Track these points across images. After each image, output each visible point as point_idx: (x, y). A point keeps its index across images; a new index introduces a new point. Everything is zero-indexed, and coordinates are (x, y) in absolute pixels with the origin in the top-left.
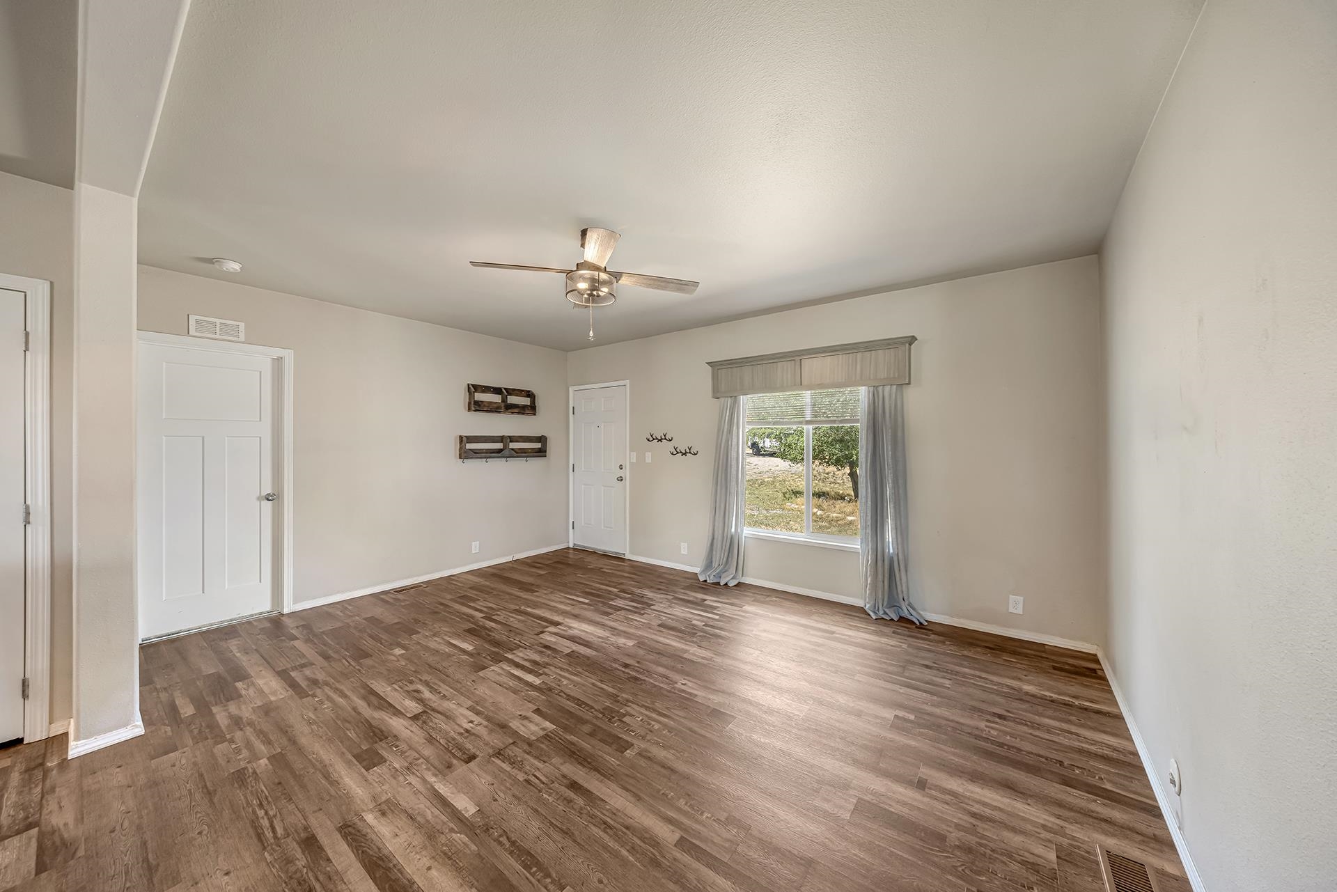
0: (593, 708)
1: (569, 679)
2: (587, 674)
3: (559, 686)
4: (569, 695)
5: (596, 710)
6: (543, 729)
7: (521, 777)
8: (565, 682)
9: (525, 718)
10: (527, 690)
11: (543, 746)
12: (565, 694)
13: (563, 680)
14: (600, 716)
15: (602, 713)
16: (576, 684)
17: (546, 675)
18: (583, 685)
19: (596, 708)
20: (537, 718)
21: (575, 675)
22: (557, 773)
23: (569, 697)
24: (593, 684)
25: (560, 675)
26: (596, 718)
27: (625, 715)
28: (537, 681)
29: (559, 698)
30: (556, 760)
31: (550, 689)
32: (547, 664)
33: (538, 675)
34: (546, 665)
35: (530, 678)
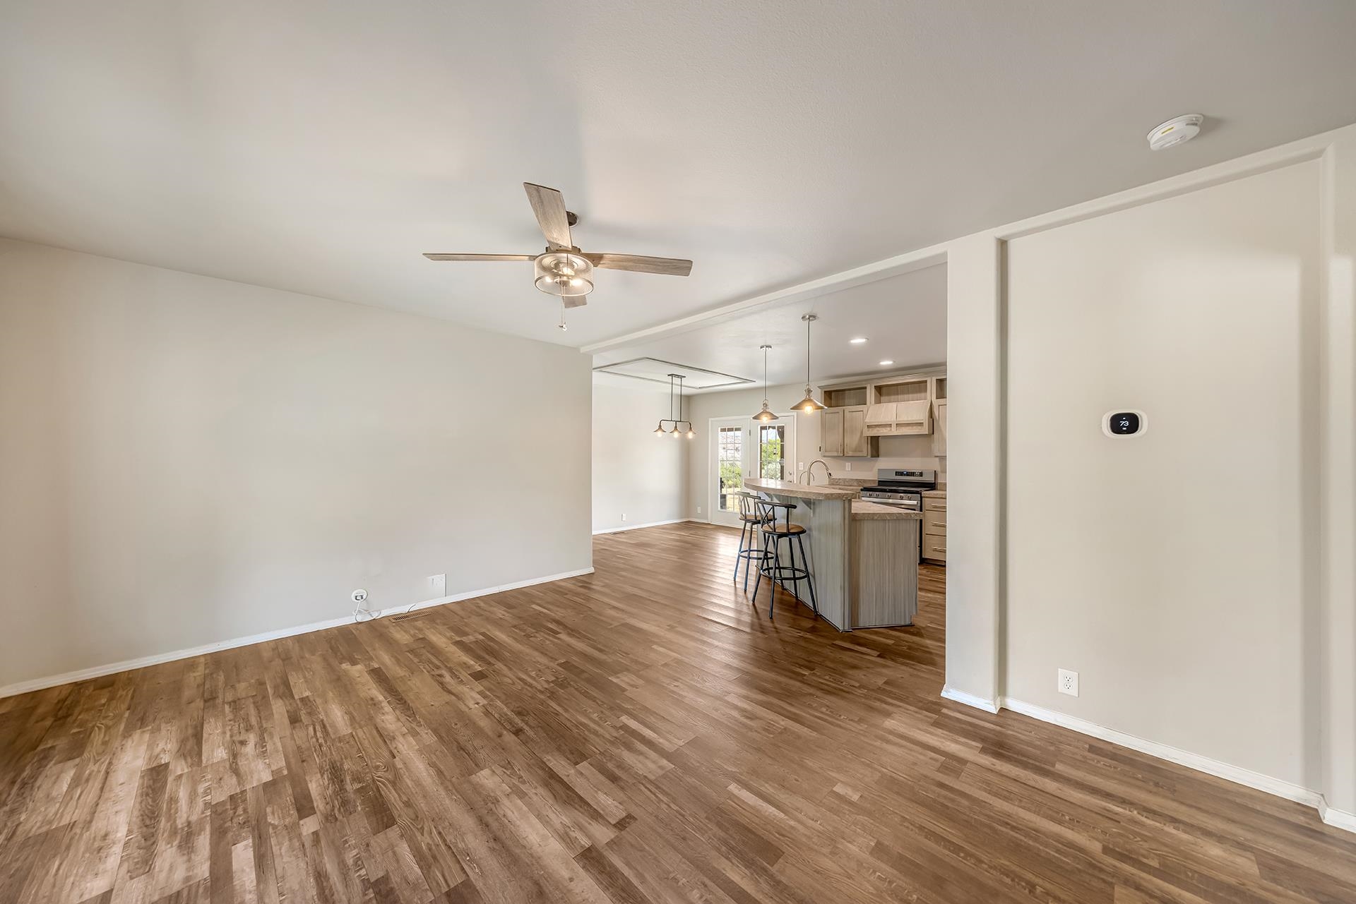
0: (576, 689)
1: (591, 719)
2: (568, 724)
3: (602, 712)
4: (594, 701)
5: (574, 687)
6: (618, 678)
7: (631, 656)
8: (595, 716)
9: (632, 686)
10: (635, 710)
11: (619, 668)
12: (597, 703)
13: (597, 719)
14: (572, 683)
15: (570, 685)
16: (585, 714)
17: (614, 727)
18: (577, 710)
19: (573, 689)
20: (624, 685)
21: (582, 724)
22: (610, 656)
23: (594, 699)
24: (566, 711)
25: (599, 725)
26: (575, 682)
27: (552, 682)
28: (625, 719)
29: (604, 700)
30: (609, 660)
31: (611, 709)
32: (612, 743)
33: (625, 727)
34: (615, 742)
35: (633, 724)
